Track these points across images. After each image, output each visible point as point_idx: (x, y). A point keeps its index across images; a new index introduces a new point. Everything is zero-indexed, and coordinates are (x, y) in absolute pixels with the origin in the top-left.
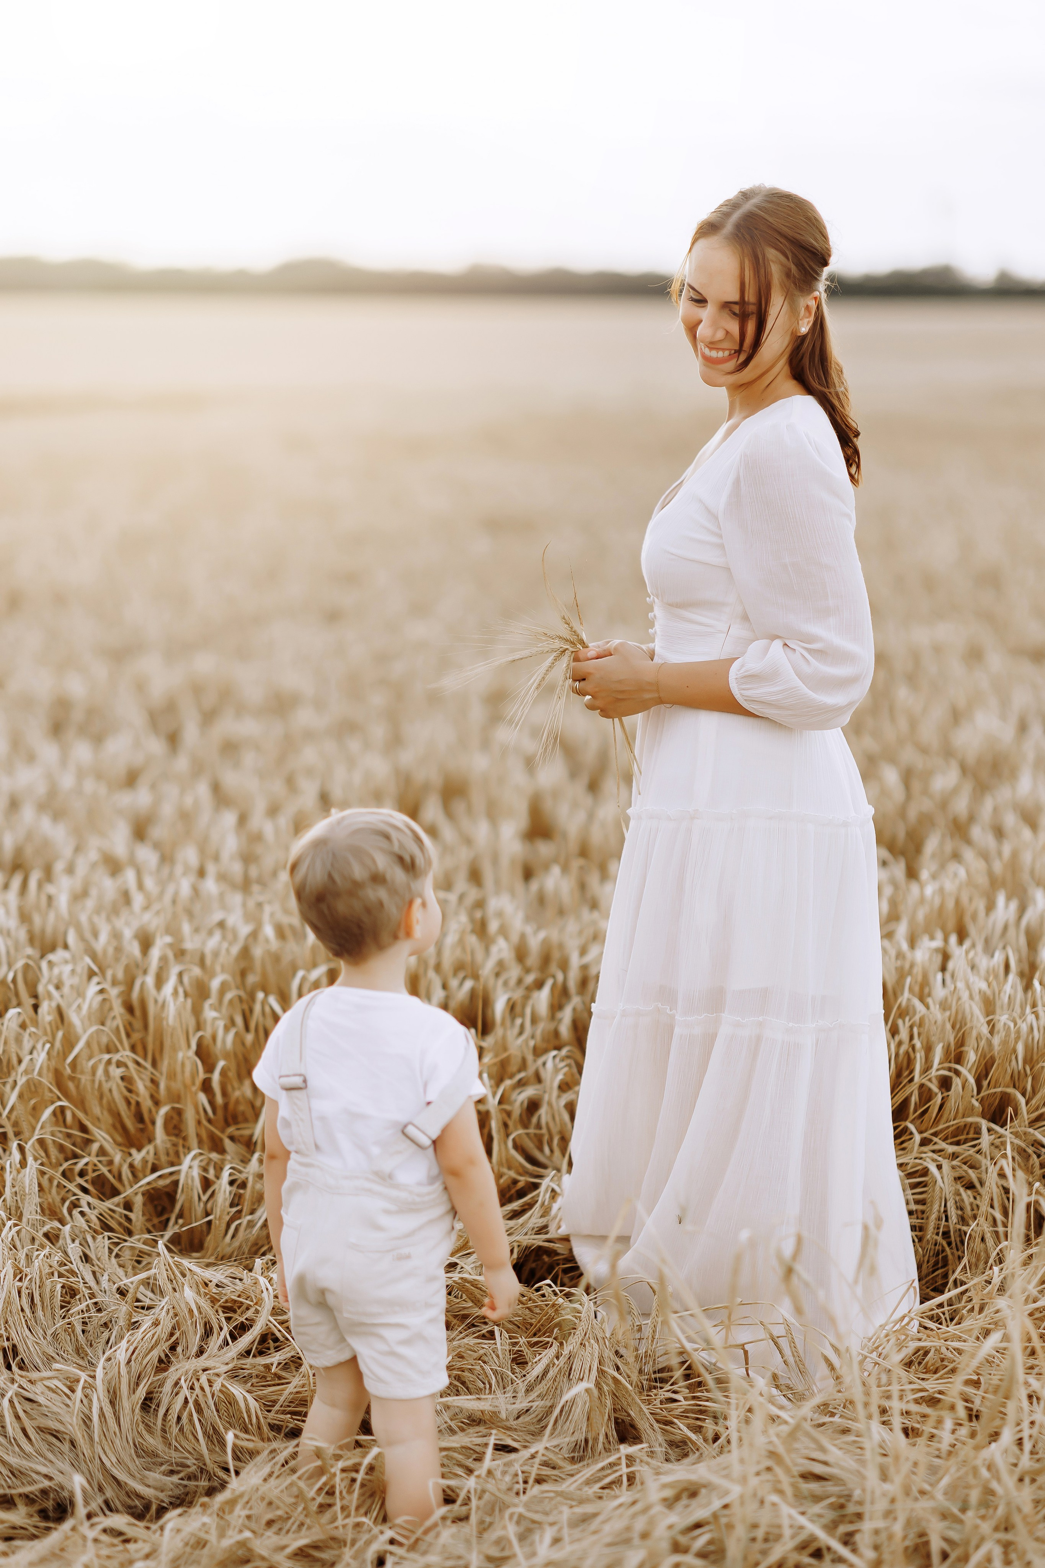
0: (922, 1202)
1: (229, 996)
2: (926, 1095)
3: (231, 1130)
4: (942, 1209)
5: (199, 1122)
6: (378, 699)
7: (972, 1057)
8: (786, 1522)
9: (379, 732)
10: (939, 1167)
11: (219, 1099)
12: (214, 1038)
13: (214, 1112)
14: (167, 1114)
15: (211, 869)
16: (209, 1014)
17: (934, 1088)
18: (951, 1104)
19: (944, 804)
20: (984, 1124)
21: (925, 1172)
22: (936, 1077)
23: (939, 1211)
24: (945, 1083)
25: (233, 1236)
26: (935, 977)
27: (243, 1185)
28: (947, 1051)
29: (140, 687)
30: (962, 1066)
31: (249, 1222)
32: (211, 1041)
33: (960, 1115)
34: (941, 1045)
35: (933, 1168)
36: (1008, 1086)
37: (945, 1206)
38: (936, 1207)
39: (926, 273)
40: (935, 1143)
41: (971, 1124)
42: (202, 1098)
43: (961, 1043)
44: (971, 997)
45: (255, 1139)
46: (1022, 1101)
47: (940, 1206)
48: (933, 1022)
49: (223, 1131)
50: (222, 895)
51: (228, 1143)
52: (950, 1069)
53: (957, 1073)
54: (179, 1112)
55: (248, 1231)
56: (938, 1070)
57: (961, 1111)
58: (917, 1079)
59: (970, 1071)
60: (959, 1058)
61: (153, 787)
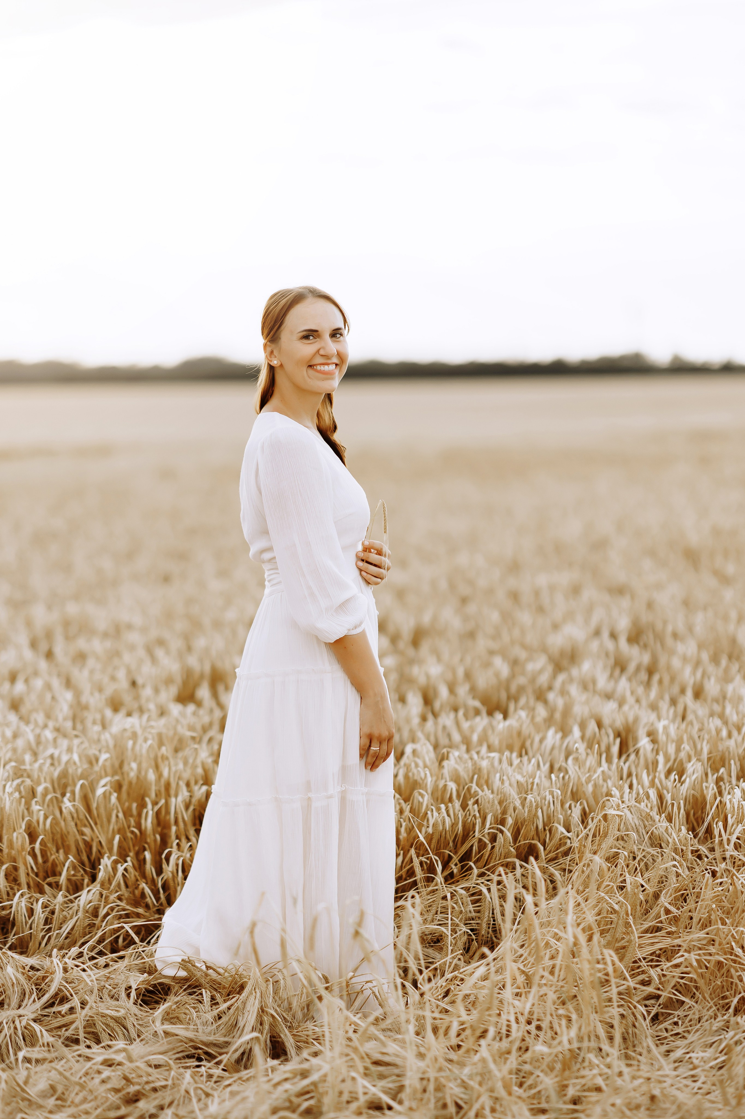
0: (479, 912)
1: (49, 797)
2: (482, 845)
3: (49, 880)
4: (491, 915)
5: (28, 874)
6: (180, 626)
7: (510, 821)
8: (361, 1091)
9: (176, 644)
10: (489, 890)
11: (40, 860)
12: (38, 822)
13: (38, 868)
14: (7, 869)
15: (51, 724)
16: (35, 807)
17: (486, 840)
18: (497, 849)
19: (533, 680)
20: (518, 862)
21: (480, 893)
22: (489, 833)
23: (489, 916)
24: (494, 838)
25: (46, 944)
26: (495, 776)
27: (53, 912)
28: (495, 817)
29: (29, 624)
30: (504, 827)
31: (57, 934)
32: (36, 825)
33: (502, 857)
34: (491, 814)
35: (484, 890)
36: (533, 839)
37: (493, 914)
38: (487, 914)
39: (623, 358)
40: (489, 875)
41: (510, 862)
42: (30, 859)
43: (504, 812)
44: (510, 785)
45: (60, 883)
46: (541, 848)
47: (489, 913)
48: (487, 801)
49: (44, 881)
50: (55, 740)
51: (47, 887)
52: (498, 829)
53: (502, 832)
54: (16, 869)
55: (57, 940)
56: (489, 829)
57: (503, 855)
58: (476, 836)
59: (508, 830)
60: (503, 822)
61: (26, 681)
